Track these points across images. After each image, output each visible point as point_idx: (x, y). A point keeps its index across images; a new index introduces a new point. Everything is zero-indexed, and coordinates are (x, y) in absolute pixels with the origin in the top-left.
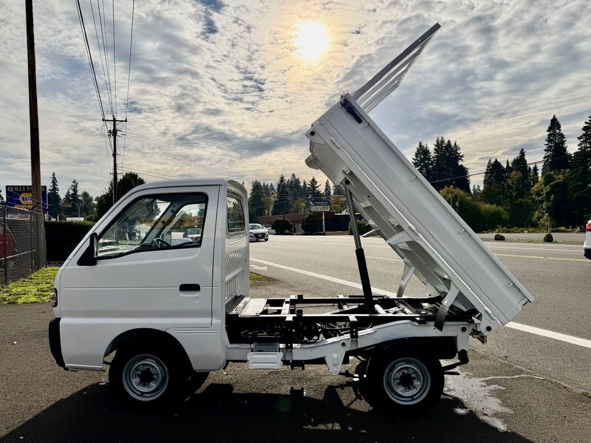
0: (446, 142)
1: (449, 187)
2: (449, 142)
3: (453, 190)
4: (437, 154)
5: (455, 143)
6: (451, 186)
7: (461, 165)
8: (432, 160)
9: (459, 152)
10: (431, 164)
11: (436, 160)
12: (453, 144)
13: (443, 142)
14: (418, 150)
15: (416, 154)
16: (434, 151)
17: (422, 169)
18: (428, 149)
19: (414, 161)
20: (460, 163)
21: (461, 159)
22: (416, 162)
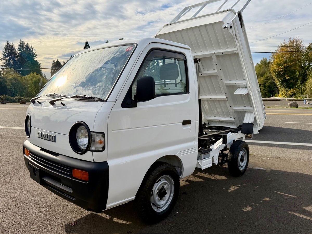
0: (26, 44)
1: (33, 73)
2: (27, 44)
3: (36, 76)
4: (20, 52)
5: (32, 46)
6: (35, 73)
7: (36, 61)
8: (17, 54)
9: (34, 52)
10: (17, 57)
11: (20, 55)
12: (30, 46)
13: (23, 44)
14: (7, 47)
15: (5, 49)
16: (18, 49)
17: (10, 60)
18: (14, 47)
19: (3, 53)
20: (35, 59)
21: (35, 56)
22: (6, 54)
